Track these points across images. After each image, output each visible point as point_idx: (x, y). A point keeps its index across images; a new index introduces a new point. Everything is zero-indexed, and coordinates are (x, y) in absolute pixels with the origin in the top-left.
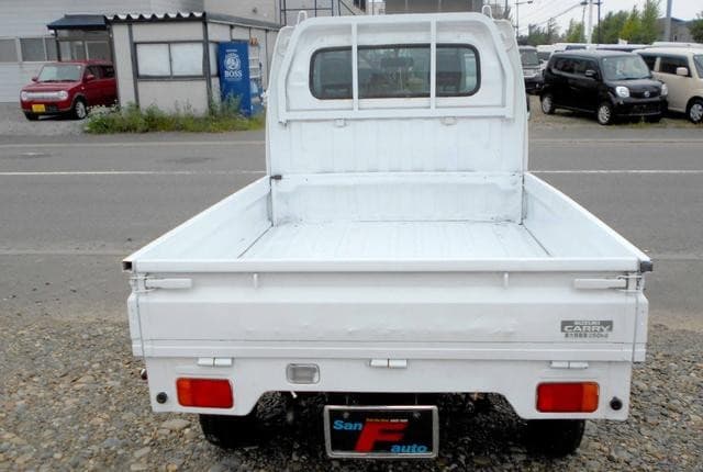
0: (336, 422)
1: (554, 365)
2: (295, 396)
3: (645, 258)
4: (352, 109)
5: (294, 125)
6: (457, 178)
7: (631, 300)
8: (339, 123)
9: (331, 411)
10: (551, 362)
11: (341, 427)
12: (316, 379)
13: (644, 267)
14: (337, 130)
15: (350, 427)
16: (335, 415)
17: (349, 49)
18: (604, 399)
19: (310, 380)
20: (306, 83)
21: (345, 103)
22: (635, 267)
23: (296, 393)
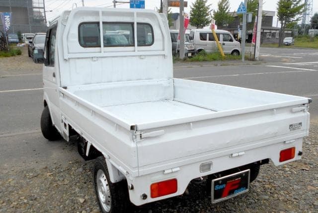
0: (216, 187)
1: (286, 142)
2: (202, 179)
3: (310, 99)
4: (101, 52)
5: (71, 60)
6: (147, 82)
7: (306, 114)
8: (94, 59)
9: (215, 182)
10: (285, 142)
11: (218, 188)
12: (211, 168)
13: (310, 101)
14: (93, 63)
15: (221, 187)
16: (217, 183)
17: (98, 23)
18: (297, 152)
19: (209, 169)
20: (77, 39)
21: (97, 49)
22: (307, 102)
23: (202, 177)
